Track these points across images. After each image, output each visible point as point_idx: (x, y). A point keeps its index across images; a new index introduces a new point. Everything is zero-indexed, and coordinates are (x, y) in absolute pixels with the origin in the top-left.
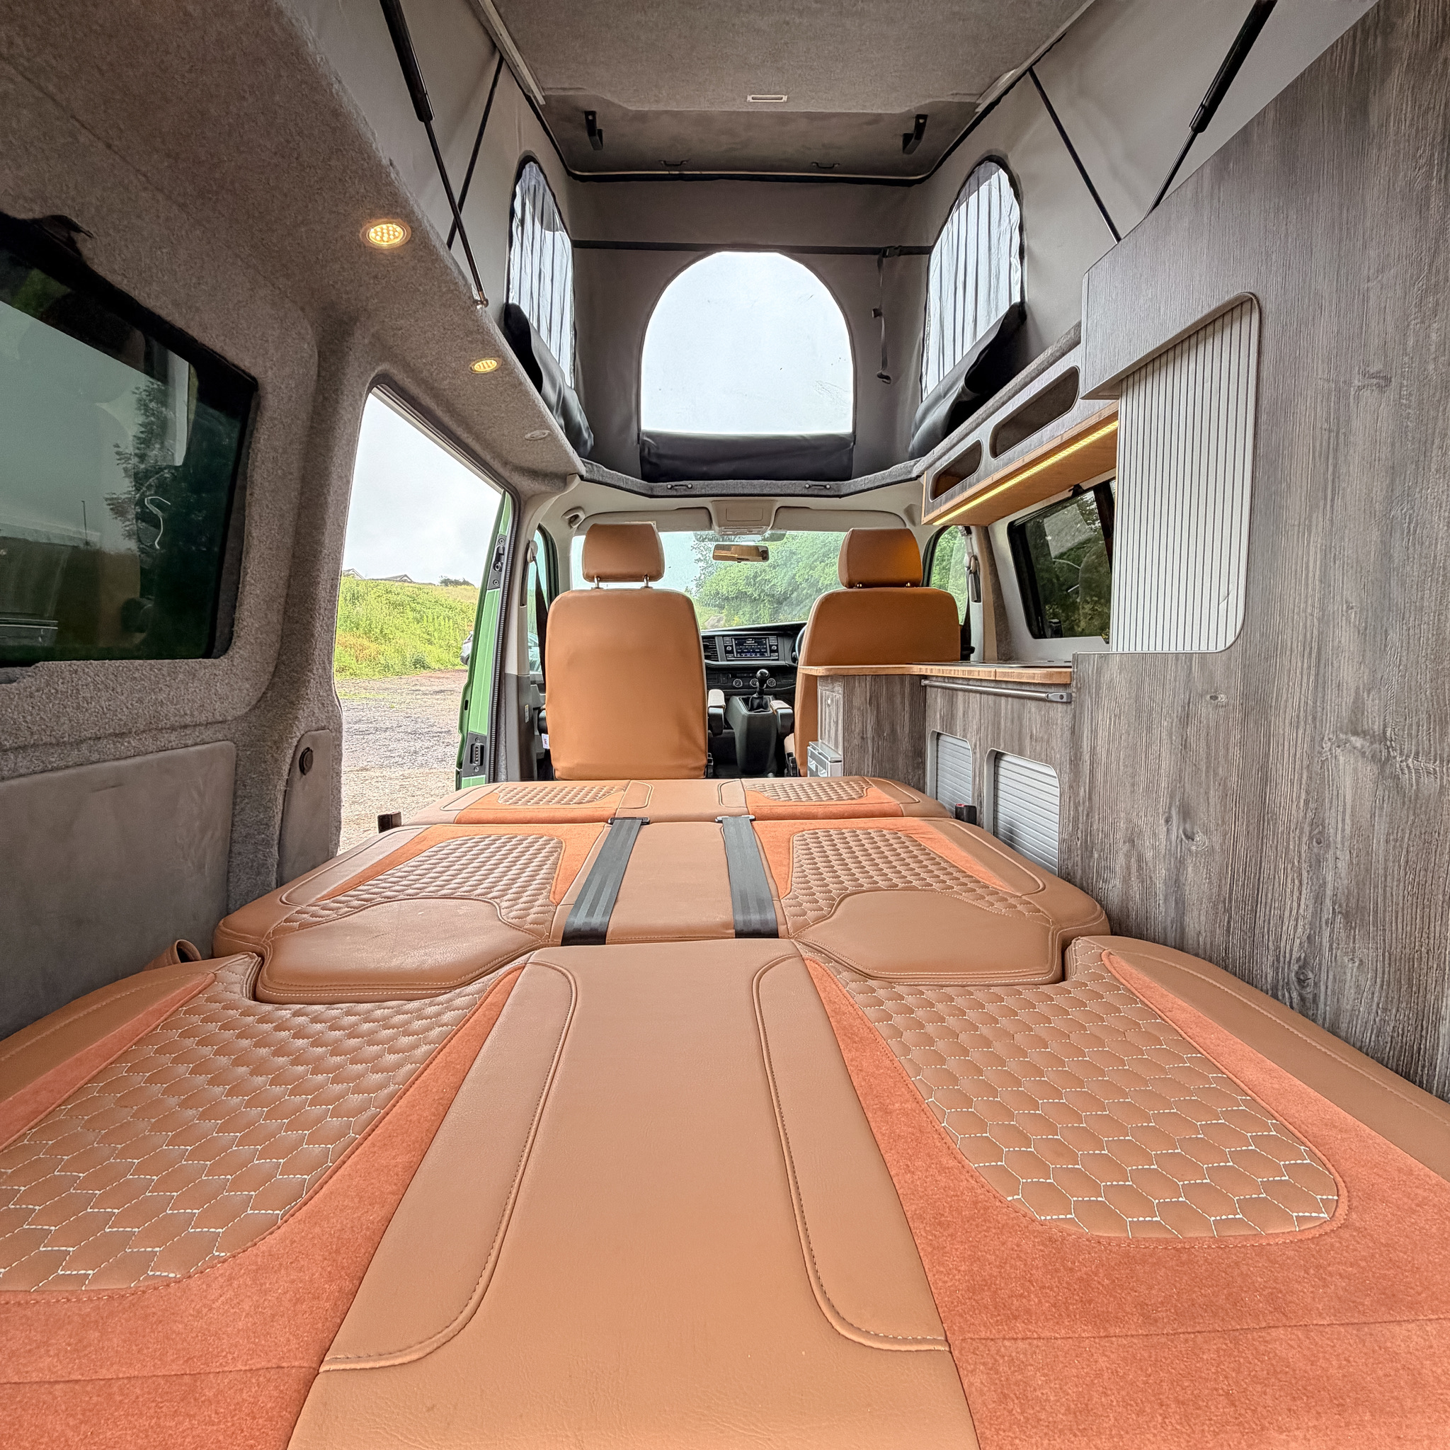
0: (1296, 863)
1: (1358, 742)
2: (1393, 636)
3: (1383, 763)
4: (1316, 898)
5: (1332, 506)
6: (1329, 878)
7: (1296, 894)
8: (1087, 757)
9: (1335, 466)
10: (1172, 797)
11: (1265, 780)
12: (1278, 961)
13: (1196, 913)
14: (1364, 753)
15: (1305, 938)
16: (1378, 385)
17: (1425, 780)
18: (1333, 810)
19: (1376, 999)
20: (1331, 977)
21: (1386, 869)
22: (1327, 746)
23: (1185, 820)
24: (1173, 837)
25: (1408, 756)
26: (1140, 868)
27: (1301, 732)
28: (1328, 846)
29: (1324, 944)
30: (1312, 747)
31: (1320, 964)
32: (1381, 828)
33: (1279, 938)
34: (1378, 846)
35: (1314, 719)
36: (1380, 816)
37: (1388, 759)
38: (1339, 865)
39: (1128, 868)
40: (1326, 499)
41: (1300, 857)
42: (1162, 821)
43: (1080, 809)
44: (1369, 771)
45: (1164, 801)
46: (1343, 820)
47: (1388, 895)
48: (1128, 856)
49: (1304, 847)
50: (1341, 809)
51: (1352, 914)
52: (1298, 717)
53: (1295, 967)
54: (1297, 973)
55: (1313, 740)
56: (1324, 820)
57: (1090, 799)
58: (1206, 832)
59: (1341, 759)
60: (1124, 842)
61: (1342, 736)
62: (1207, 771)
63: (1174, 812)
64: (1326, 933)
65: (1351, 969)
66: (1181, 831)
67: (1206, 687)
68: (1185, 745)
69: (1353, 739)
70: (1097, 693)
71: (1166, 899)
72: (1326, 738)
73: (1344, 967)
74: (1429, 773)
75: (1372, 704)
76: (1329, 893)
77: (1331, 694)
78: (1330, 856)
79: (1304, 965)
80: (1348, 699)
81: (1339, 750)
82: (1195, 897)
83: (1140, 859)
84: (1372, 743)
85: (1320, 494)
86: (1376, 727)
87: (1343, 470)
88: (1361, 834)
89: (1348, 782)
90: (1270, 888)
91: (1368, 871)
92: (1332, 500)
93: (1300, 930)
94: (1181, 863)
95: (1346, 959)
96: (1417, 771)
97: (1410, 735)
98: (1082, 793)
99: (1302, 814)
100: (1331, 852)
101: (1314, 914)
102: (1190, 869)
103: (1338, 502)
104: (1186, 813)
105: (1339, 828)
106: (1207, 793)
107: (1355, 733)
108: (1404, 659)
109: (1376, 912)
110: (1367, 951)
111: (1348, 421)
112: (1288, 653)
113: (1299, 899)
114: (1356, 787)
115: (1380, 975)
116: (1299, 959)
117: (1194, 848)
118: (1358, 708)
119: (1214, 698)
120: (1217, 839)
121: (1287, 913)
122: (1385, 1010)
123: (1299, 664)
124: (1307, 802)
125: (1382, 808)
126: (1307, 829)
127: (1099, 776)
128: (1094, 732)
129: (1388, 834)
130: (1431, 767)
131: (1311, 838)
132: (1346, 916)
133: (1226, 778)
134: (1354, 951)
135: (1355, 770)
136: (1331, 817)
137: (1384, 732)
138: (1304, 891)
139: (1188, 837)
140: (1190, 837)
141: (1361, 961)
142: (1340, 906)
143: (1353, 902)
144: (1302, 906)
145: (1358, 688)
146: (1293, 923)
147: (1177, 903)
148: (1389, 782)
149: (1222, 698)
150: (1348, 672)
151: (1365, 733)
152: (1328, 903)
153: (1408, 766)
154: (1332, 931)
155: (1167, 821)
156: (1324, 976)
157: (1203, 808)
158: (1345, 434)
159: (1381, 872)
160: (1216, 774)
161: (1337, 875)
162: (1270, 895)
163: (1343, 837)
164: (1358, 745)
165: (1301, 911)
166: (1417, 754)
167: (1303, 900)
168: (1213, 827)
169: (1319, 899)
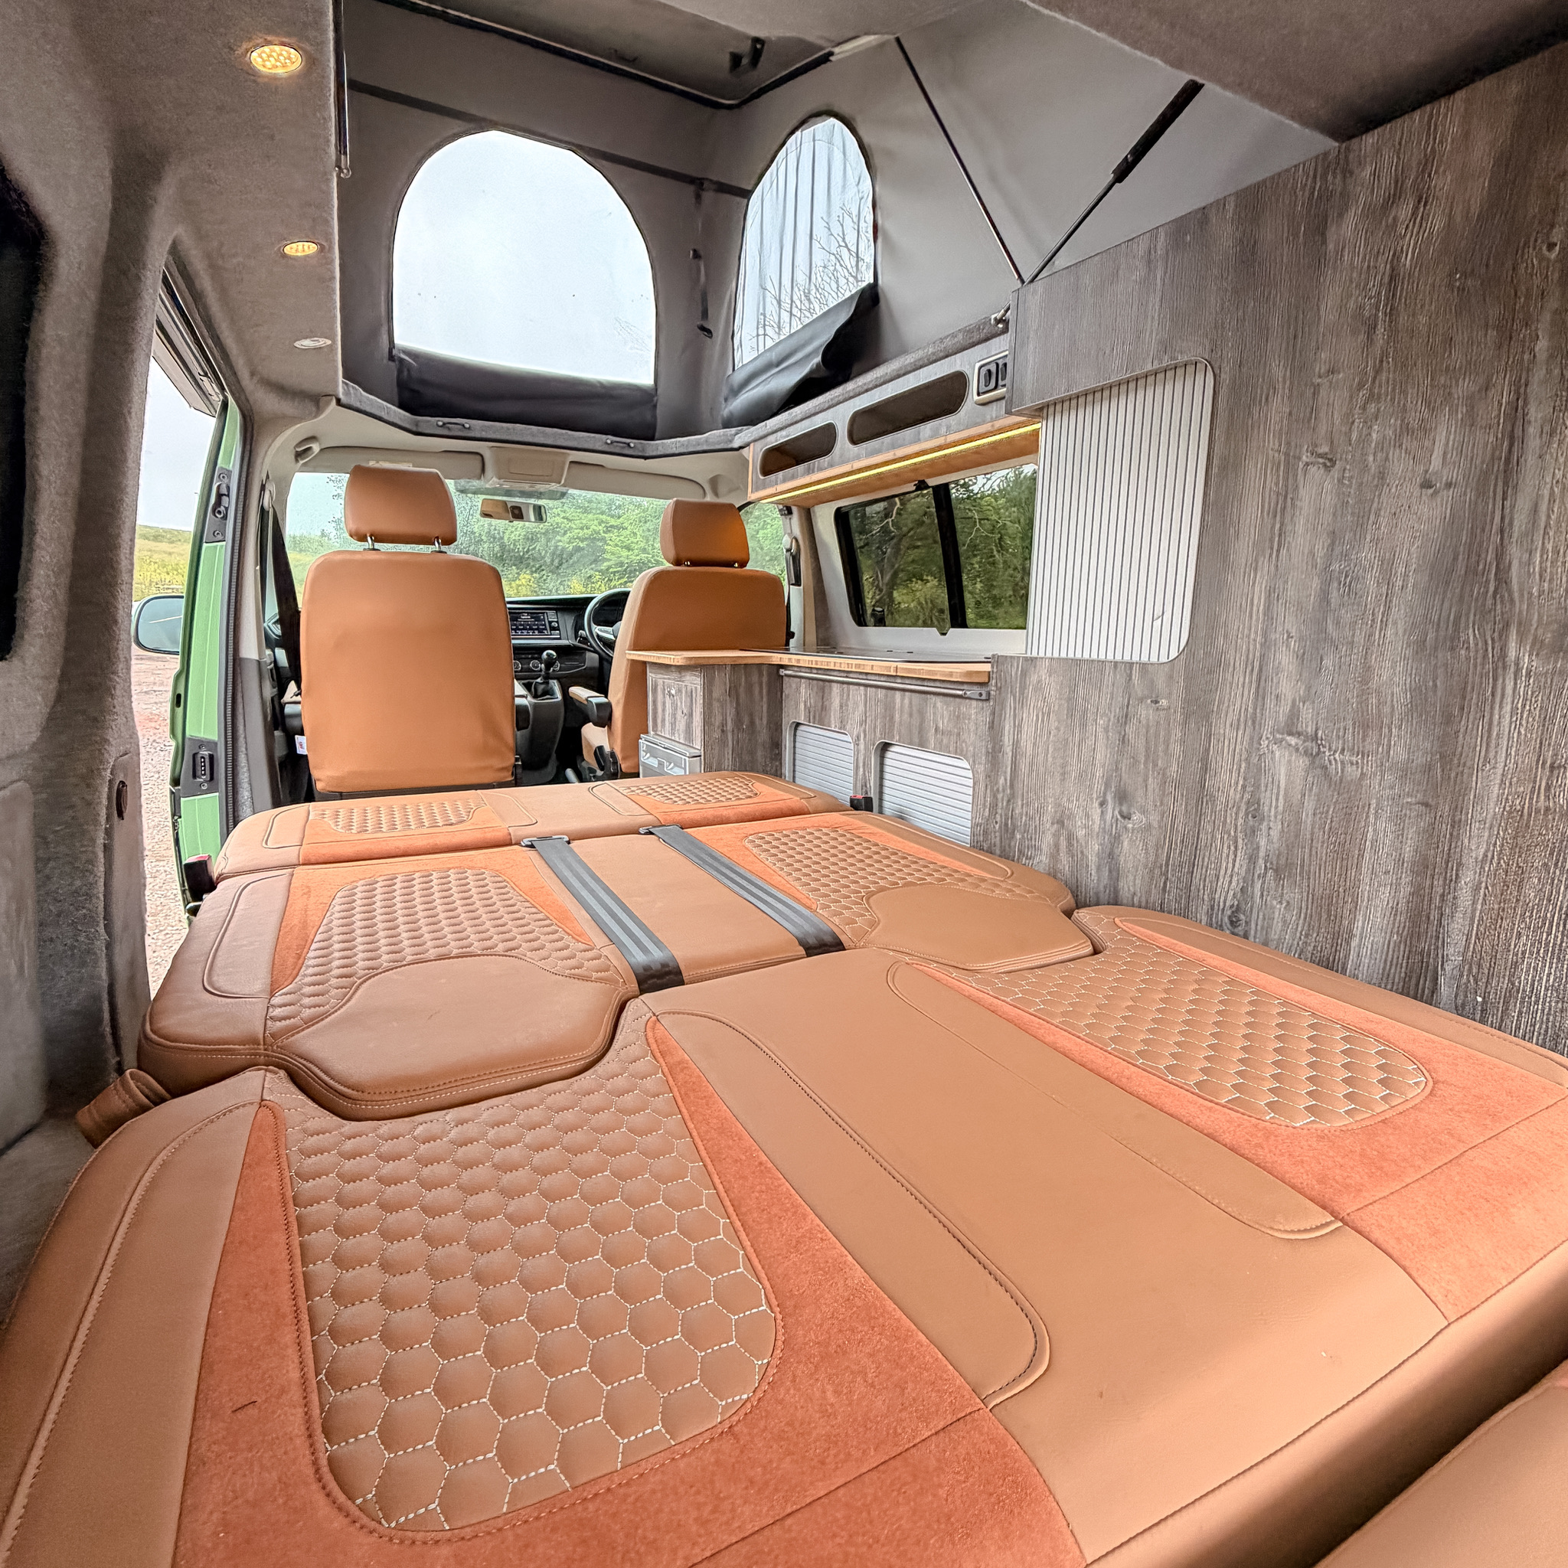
0: (1232, 833)
1: (1293, 740)
2: (1328, 662)
3: (1314, 757)
4: (1250, 858)
5: (1277, 556)
6: (1263, 843)
7: (1232, 857)
8: (1008, 750)
9: (1282, 524)
10: (1107, 785)
11: (1205, 769)
12: (1212, 908)
13: (1131, 878)
14: (1297, 750)
15: (1238, 889)
16: (1325, 465)
17: (1349, 769)
18: (1268, 792)
19: (1299, 929)
20: (1261, 917)
21: (1312, 834)
22: (1264, 743)
23: (1121, 804)
24: (1109, 816)
25: (1335, 752)
26: (1070, 844)
27: (1240, 733)
28: (1263, 819)
29: (1256, 890)
30: (1251, 743)
31: (1252, 907)
32: (1310, 805)
33: (1213, 891)
34: (1307, 818)
35: (1254, 722)
36: (1309, 796)
37: (1318, 754)
38: (1271, 833)
39: (1057, 846)
40: (1272, 549)
41: (1236, 828)
42: (1096, 805)
43: (1000, 796)
44: (1302, 762)
45: (1098, 786)
46: (1277, 800)
47: (1314, 853)
48: (1057, 835)
49: (1240, 821)
50: (1275, 791)
51: (1282, 869)
52: (1239, 720)
53: (1229, 913)
54: (1230, 917)
55: (1252, 739)
56: (1259, 800)
57: (1012, 786)
58: (1144, 812)
59: (1277, 754)
60: (1053, 824)
61: (1278, 736)
62: (1146, 763)
63: (1109, 798)
64: (1258, 885)
65: (1279, 909)
66: (1116, 812)
67: (1146, 692)
68: (1123, 740)
69: (1288, 738)
70: (1022, 693)
71: (1099, 869)
72: (1264, 738)
73: (1273, 908)
74: (1352, 764)
75: (1307, 713)
76: (1262, 854)
77: (1270, 703)
78: (1264, 826)
79: (1237, 910)
80: (1285, 709)
81: (1275, 747)
82: (1130, 865)
83: (1070, 837)
84: (1304, 741)
85: (1267, 544)
86: (1309, 730)
87: (1289, 528)
88: (1293, 811)
89: (1283, 771)
90: (1207, 854)
91: (1297, 836)
92: (1278, 551)
93: (1234, 884)
94: (1117, 839)
95: (1275, 902)
96: (1342, 763)
97: (1338, 737)
98: (1001, 781)
99: (1238, 796)
100: (1265, 824)
101: (1248, 871)
102: (1126, 843)
103: (1283, 552)
104: (1122, 797)
105: (1273, 805)
106: (1146, 780)
107: (1290, 734)
108: (1336, 679)
109: (1302, 866)
110: (1293, 895)
111: (1296, 488)
112: (1231, 669)
113: (1234, 860)
114: (1288, 776)
115: (1304, 911)
116: (1232, 906)
117: (1130, 826)
118: (1294, 715)
119: (1157, 702)
120: (1154, 819)
121: (1222, 872)
122: (1307, 936)
123: (1241, 679)
124: (1244, 787)
125: (1311, 790)
126: (1243, 807)
127: (1024, 768)
128: (1018, 728)
129: (1315, 809)
130: (1354, 759)
131: (1247, 814)
132: (1276, 871)
133: (1166, 768)
134: (1282, 895)
135: (1289, 761)
136: (1266, 798)
137: (1316, 734)
138: (1239, 854)
139: (1124, 817)
140: (1127, 817)
141: (1288, 902)
142: (1272, 863)
143: (1283, 861)
144: (1237, 865)
145: (1294, 701)
146: (1227, 879)
147: (1110, 871)
148: (1319, 771)
149: (1164, 702)
150: (1287, 686)
151: (1299, 734)
152: (1261, 862)
153: (1335, 760)
154: (1264, 883)
155: (1102, 804)
156: (1254, 916)
157: (1140, 792)
158: (1292, 499)
159: (1308, 836)
160: (1155, 765)
161: (1270, 841)
162: (1206, 859)
163: (1276, 813)
164: (1293, 743)
165: (1236, 869)
166: (1343, 750)
167: (1238, 859)
168: (1151, 808)
169: (1252, 859)
